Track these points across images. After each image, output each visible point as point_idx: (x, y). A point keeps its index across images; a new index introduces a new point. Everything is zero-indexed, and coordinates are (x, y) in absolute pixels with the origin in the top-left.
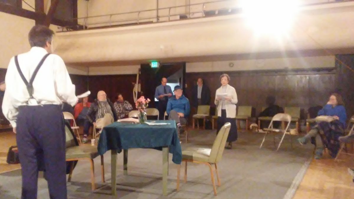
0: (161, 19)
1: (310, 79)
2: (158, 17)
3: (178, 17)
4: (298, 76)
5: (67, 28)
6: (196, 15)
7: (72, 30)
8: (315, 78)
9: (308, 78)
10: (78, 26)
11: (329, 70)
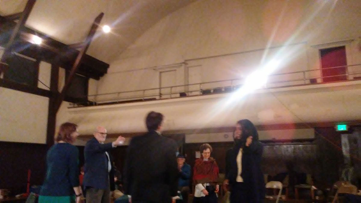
0: (163, 97)
1: (295, 149)
2: (161, 95)
3: (178, 95)
4: (284, 146)
5: (78, 105)
6: (194, 93)
7: (83, 106)
8: (299, 148)
9: (293, 148)
10: (88, 103)
11: (310, 141)
